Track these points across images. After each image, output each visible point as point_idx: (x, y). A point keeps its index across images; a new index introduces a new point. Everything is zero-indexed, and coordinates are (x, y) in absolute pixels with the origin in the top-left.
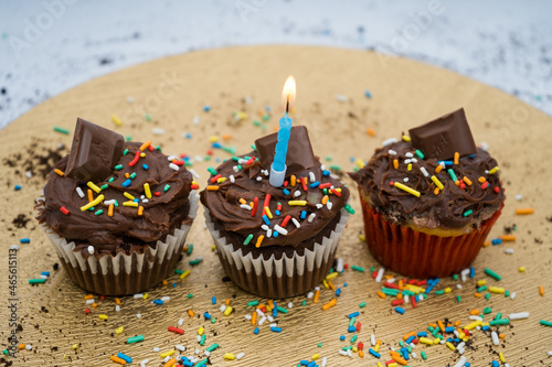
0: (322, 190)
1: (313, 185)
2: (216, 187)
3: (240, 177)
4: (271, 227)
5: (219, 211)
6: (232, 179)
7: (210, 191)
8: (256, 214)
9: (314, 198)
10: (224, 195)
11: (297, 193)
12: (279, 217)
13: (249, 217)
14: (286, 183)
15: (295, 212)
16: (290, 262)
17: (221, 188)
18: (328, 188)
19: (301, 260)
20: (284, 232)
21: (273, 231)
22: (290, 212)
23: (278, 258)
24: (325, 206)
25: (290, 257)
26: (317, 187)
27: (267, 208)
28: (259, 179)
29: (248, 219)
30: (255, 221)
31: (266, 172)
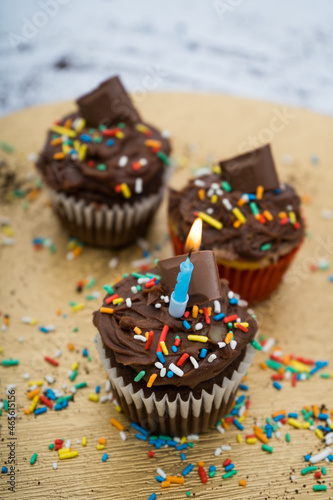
0: (226, 324)
1: (218, 317)
2: (110, 310)
3: (137, 300)
4: (166, 365)
5: (111, 339)
6: (129, 302)
7: (104, 314)
8: (150, 348)
9: (216, 334)
10: (118, 321)
11: (199, 326)
12: (175, 354)
13: (143, 350)
14: (188, 313)
15: (194, 349)
16: (185, 405)
17: (116, 312)
18: (234, 321)
19: (197, 403)
20: (180, 372)
21: (168, 370)
22: (188, 350)
23: (172, 399)
24: (228, 345)
25: (185, 400)
26: (222, 319)
27: (163, 343)
28: (158, 305)
29: (142, 353)
30: (148, 356)
31: (166, 299)
